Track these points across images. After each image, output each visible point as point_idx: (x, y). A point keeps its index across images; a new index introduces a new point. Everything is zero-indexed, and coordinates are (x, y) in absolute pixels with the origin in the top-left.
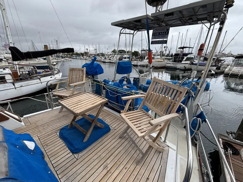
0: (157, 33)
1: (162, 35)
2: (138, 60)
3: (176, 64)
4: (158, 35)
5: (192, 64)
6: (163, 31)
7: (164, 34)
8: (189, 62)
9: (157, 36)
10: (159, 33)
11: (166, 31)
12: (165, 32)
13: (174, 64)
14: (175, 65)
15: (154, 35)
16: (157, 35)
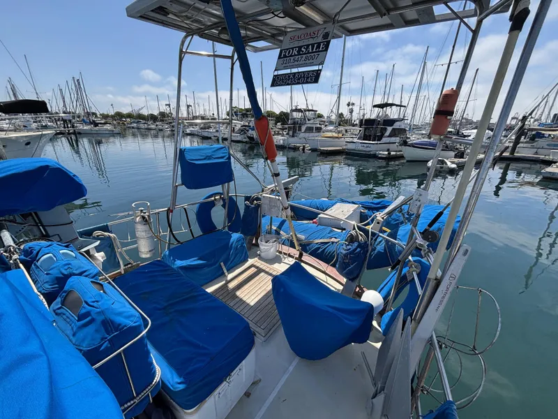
0: (292, 49)
1: (309, 53)
2: (285, 133)
3: (370, 145)
4: (295, 55)
5: (405, 143)
6: (311, 41)
7: (312, 49)
8: (397, 140)
9: (292, 58)
10: (300, 48)
11: (320, 39)
12: (319, 44)
13: (365, 145)
14: (367, 147)
15: (285, 56)
16: (291, 56)
